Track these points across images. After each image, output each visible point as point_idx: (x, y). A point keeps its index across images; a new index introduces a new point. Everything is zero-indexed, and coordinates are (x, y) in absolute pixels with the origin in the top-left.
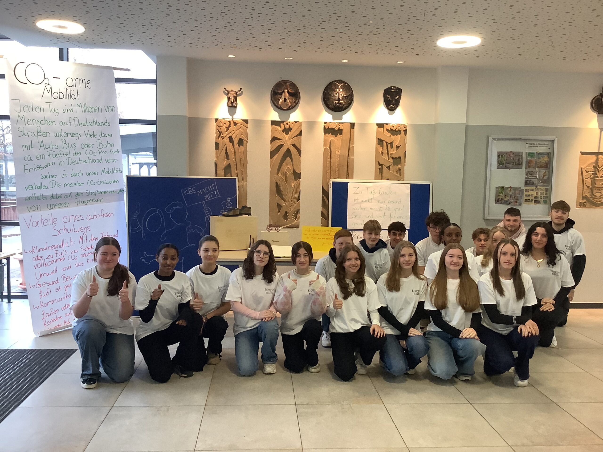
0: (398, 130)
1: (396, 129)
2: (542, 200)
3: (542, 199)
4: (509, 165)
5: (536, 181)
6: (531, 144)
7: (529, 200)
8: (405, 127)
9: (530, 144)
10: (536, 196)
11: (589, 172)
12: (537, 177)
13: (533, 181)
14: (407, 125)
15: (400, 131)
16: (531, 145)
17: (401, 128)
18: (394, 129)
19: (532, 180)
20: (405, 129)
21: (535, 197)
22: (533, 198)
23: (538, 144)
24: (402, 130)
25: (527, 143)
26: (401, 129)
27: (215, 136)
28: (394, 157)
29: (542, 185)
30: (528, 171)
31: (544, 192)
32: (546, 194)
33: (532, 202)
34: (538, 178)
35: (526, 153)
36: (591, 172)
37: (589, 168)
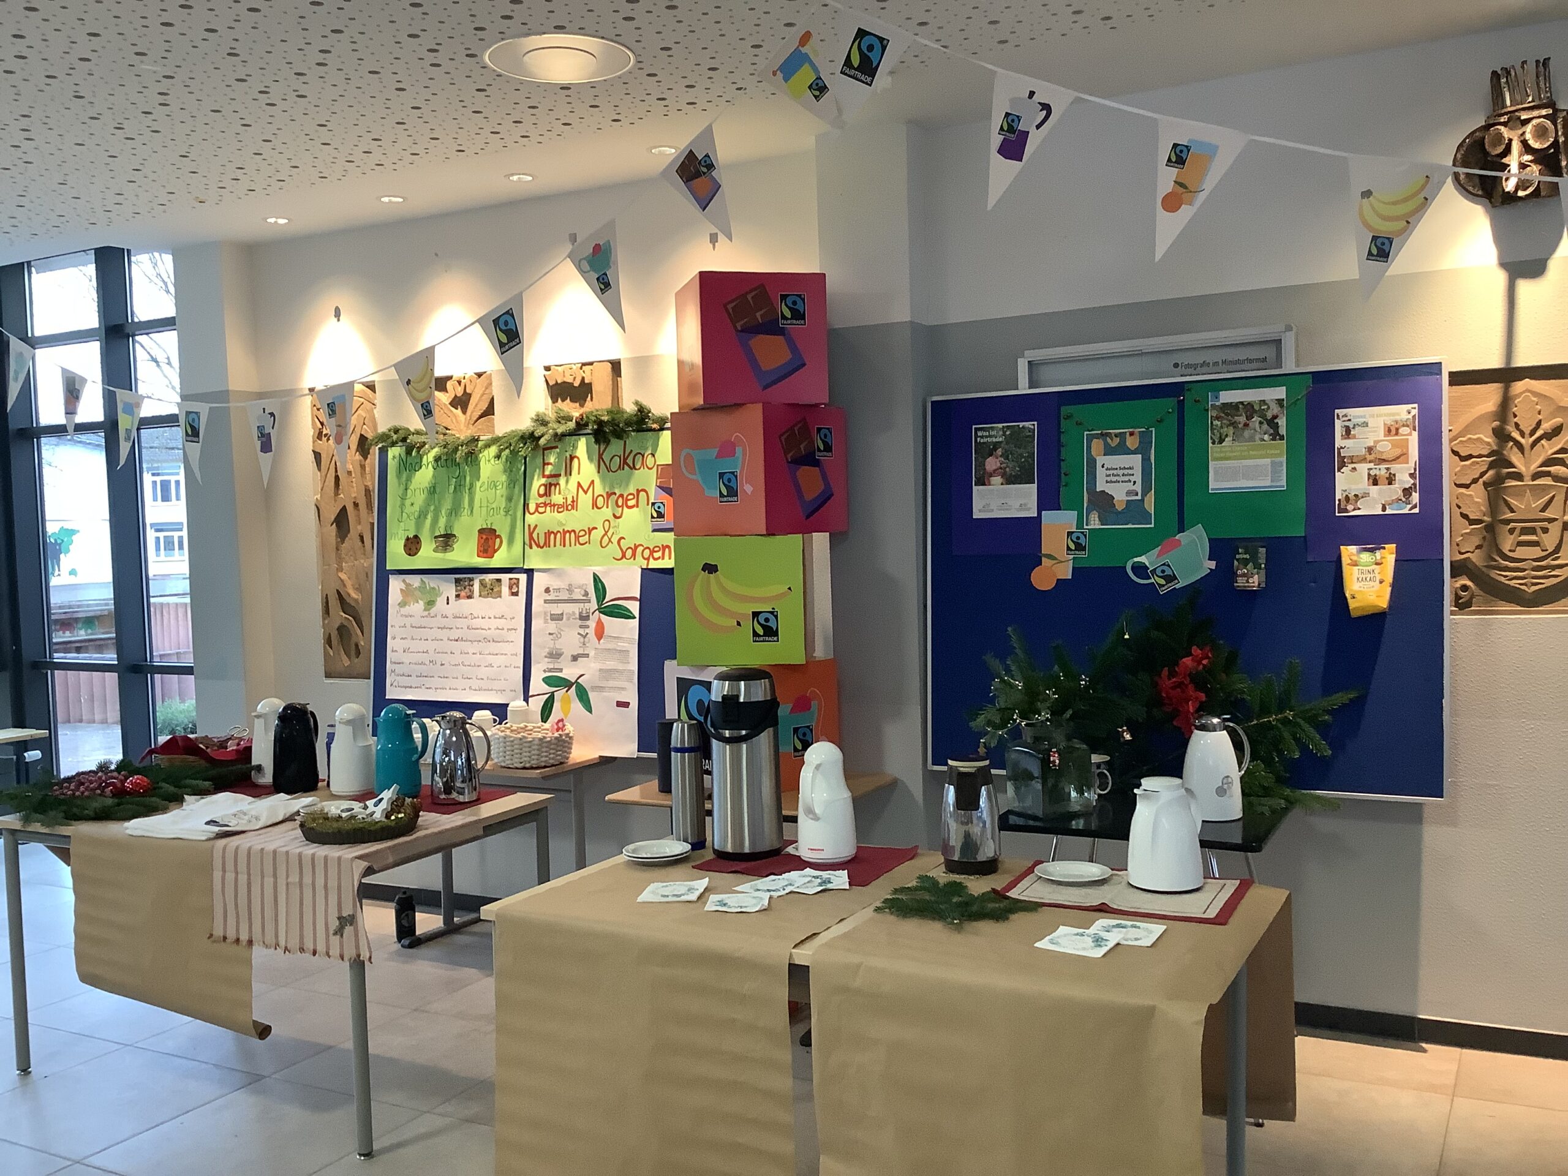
6: (1194, 366)
9: (1188, 366)
11: (1470, 457)
16: (1191, 371)
23: (1224, 363)
25: (1176, 366)
27: (312, 434)
36: (1480, 456)
37: (1470, 439)
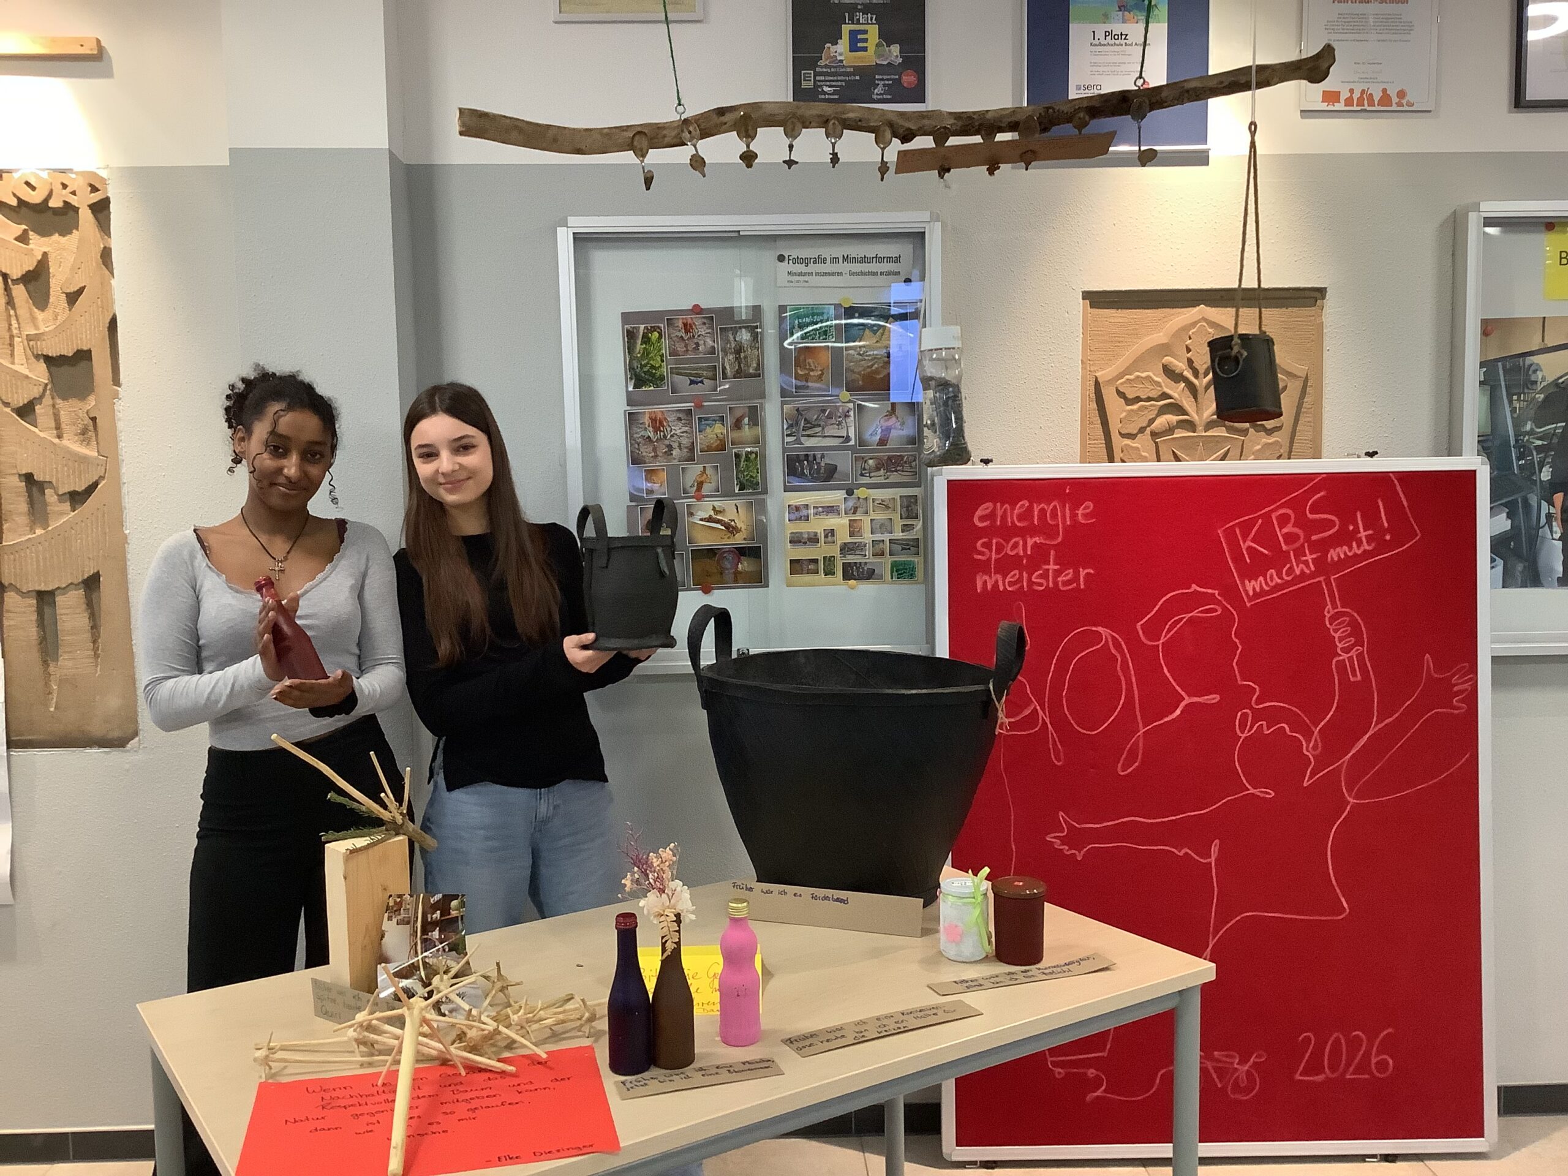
0: (60, 204)
1: (46, 200)
2: (888, 560)
3: (883, 554)
4: (692, 382)
5: (844, 462)
6: (806, 262)
7: (816, 561)
8: (94, 189)
9: (797, 260)
10: (849, 540)
11: (1138, 399)
12: (848, 439)
13: (827, 460)
14: (104, 174)
15: (69, 209)
16: (801, 268)
17: (74, 193)
18: (35, 198)
19: (823, 456)
20: (95, 197)
21: (846, 549)
22: (835, 551)
23: (846, 259)
24: (83, 201)
25: (781, 258)
26: (73, 200)
28: (52, 353)
29: (882, 480)
30: (798, 410)
31: (896, 517)
32: (906, 528)
33: (833, 574)
34: (852, 443)
35: (782, 309)
36: (1149, 399)
37: (1138, 377)
